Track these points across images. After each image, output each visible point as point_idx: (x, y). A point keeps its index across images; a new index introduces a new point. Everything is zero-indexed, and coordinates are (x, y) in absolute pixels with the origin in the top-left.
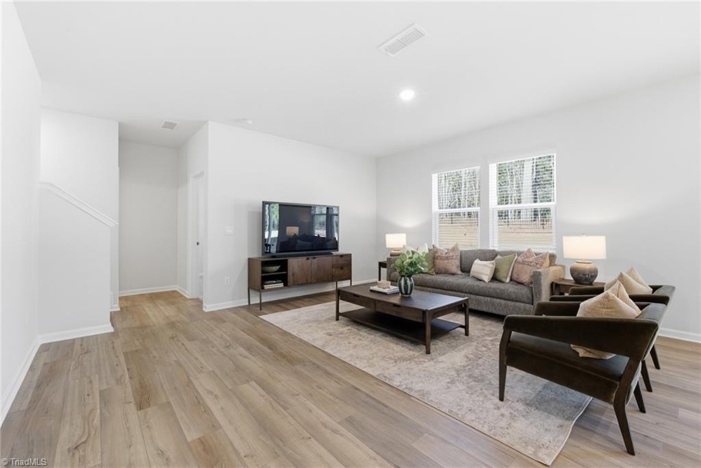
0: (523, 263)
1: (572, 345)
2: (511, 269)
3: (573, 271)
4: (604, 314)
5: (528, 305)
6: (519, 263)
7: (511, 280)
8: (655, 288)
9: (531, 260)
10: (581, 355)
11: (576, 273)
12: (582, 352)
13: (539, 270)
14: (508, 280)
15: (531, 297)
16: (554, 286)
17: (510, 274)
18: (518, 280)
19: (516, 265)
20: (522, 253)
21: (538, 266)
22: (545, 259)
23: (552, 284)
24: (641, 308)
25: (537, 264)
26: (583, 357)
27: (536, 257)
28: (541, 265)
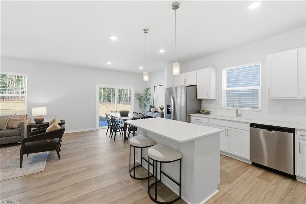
0: (14, 120)
1: (45, 140)
2: (7, 123)
3: (35, 120)
4: (54, 129)
5: (18, 136)
6: (12, 120)
7: (7, 128)
8: (61, 121)
9: (18, 118)
10: (48, 142)
11: (37, 121)
12: (48, 141)
13: (23, 122)
14: (5, 128)
15: (20, 133)
16: (29, 126)
17: (6, 126)
18: (11, 128)
19: (10, 121)
20: (12, 116)
21: (21, 120)
22: (24, 117)
23: (28, 126)
24: (61, 126)
25: (21, 119)
26: (49, 142)
27: (19, 117)
28: (23, 120)
